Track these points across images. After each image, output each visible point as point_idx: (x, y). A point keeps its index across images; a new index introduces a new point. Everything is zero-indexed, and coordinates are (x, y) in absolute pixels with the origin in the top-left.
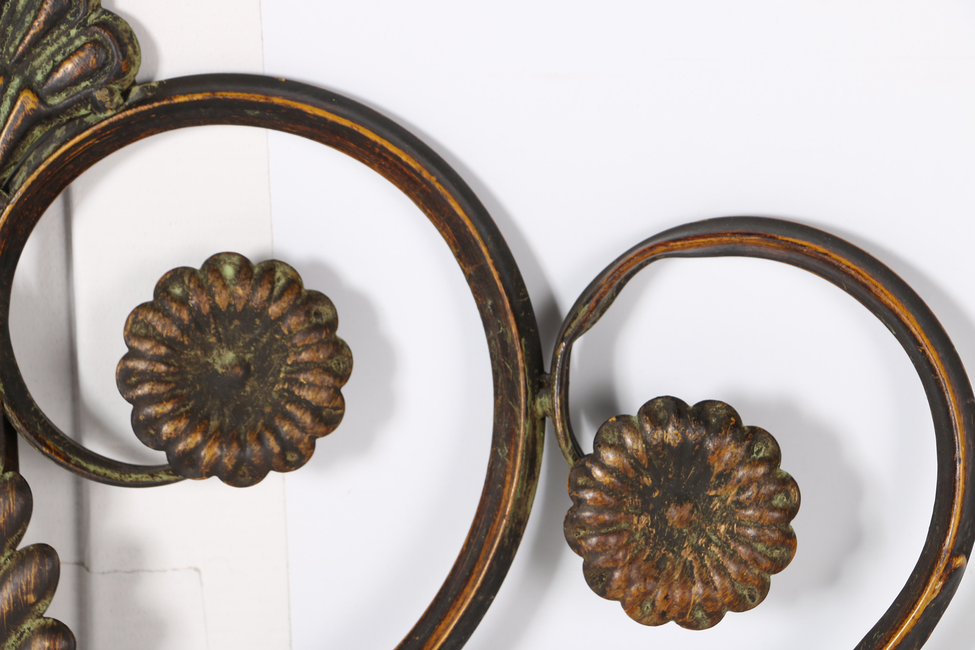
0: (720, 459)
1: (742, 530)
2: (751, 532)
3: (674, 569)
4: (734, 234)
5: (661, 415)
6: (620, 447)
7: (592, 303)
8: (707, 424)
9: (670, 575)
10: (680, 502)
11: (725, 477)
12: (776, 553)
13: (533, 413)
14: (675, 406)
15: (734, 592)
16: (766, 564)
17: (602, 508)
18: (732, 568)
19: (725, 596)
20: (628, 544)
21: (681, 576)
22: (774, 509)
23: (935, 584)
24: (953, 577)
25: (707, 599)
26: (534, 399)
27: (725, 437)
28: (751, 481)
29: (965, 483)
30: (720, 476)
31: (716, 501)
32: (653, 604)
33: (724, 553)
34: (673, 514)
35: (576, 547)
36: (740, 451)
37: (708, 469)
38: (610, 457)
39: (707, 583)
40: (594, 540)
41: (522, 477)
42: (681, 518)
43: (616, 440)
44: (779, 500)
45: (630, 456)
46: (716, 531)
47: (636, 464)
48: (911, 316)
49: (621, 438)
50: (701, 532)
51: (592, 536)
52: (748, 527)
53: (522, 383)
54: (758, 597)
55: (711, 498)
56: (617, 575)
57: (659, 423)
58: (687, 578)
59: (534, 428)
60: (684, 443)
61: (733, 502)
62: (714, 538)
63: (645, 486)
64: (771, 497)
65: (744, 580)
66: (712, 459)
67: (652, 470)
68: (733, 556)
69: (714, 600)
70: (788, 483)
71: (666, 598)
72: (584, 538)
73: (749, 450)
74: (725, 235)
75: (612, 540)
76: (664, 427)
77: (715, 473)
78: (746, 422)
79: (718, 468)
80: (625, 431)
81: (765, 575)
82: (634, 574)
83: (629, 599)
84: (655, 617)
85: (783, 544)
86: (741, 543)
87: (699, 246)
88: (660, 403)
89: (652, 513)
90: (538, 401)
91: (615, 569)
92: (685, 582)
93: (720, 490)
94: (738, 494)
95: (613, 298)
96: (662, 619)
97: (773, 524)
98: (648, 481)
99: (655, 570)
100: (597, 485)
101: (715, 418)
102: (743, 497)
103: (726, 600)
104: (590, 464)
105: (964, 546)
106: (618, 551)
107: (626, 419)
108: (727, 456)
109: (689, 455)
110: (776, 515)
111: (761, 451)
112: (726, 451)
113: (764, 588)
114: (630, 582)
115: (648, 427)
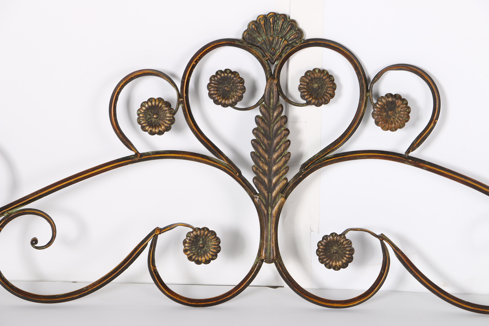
0: (398, 103)
1: (401, 115)
2: (402, 116)
3: (390, 122)
4: (401, 67)
5: (389, 96)
6: (382, 101)
7: (377, 77)
8: (396, 98)
9: (389, 123)
10: (391, 111)
11: (399, 106)
12: (407, 119)
13: (367, 96)
14: (391, 95)
15: (399, 125)
16: (405, 121)
17: (378, 111)
18: (399, 122)
19: (398, 126)
20: (382, 117)
21: (391, 123)
22: (406, 112)
23: (432, 124)
24: (435, 123)
25: (395, 127)
26: (367, 93)
27: (399, 100)
28: (403, 107)
29: (438, 108)
30: (398, 106)
31: (397, 110)
32: (386, 127)
33: (398, 119)
34: (390, 113)
35: (373, 117)
36: (401, 102)
37: (396, 105)
38: (380, 103)
39: (395, 124)
40: (376, 117)
41: (364, 106)
42: (391, 113)
43: (381, 100)
44: (407, 110)
45: (383, 103)
46: (397, 116)
47: (384, 104)
48: (430, 81)
49: (382, 100)
50: (394, 116)
51: (376, 116)
52: (402, 115)
53: (365, 91)
54: (403, 126)
55: (396, 110)
56: (380, 122)
57: (388, 97)
58: (392, 123)
59: (366, 98)
60: (392, 101)
61: (400, 111)
62: (396, 117)
63: (385, 108)
64: (406, 110)
65: (401, 123)
66: (397, 104)
67: (387, 105)
68: (399, 119)
69: (396, 127)
70: (409, 108)
71: (388, 126)
72: (375, 116)
73: (403, 102)
74: (400, 67)
75: (379, 117)
76: (389, 98)
77: (397, 106)
78: (402, 98)
79: (398, 105)
80: (382, 99)
81: (404, 123)
82: (383, 122)
83: (382, 126)
84: (386, 129)
85: (408, 118)
86: (401, 117)
87: (395, 68)
88: (388, 94)
89: (386, 112)
90: (367, 94)
91: (380, 121)
92: (391, 124)
93: (398, 109)
94: (401, 109)
95: (380, 77)
96: (387, 130)
97: (406, 115)
98: (386, 107)
99: (386, 122)
100: (377, 108)
101: (397, 97)
102: (402, 110)
103: (398, 127)
104: (376, 104)
105: (437, 118)
106: (380, 119)
107: (382, 97)
108: (399, 103)
109: (393, 103)
110: (407, 113)
111: (405, 102)
112: (399, 102)
113: (404, 125)
114: (382, 124)
115: (386, 98)
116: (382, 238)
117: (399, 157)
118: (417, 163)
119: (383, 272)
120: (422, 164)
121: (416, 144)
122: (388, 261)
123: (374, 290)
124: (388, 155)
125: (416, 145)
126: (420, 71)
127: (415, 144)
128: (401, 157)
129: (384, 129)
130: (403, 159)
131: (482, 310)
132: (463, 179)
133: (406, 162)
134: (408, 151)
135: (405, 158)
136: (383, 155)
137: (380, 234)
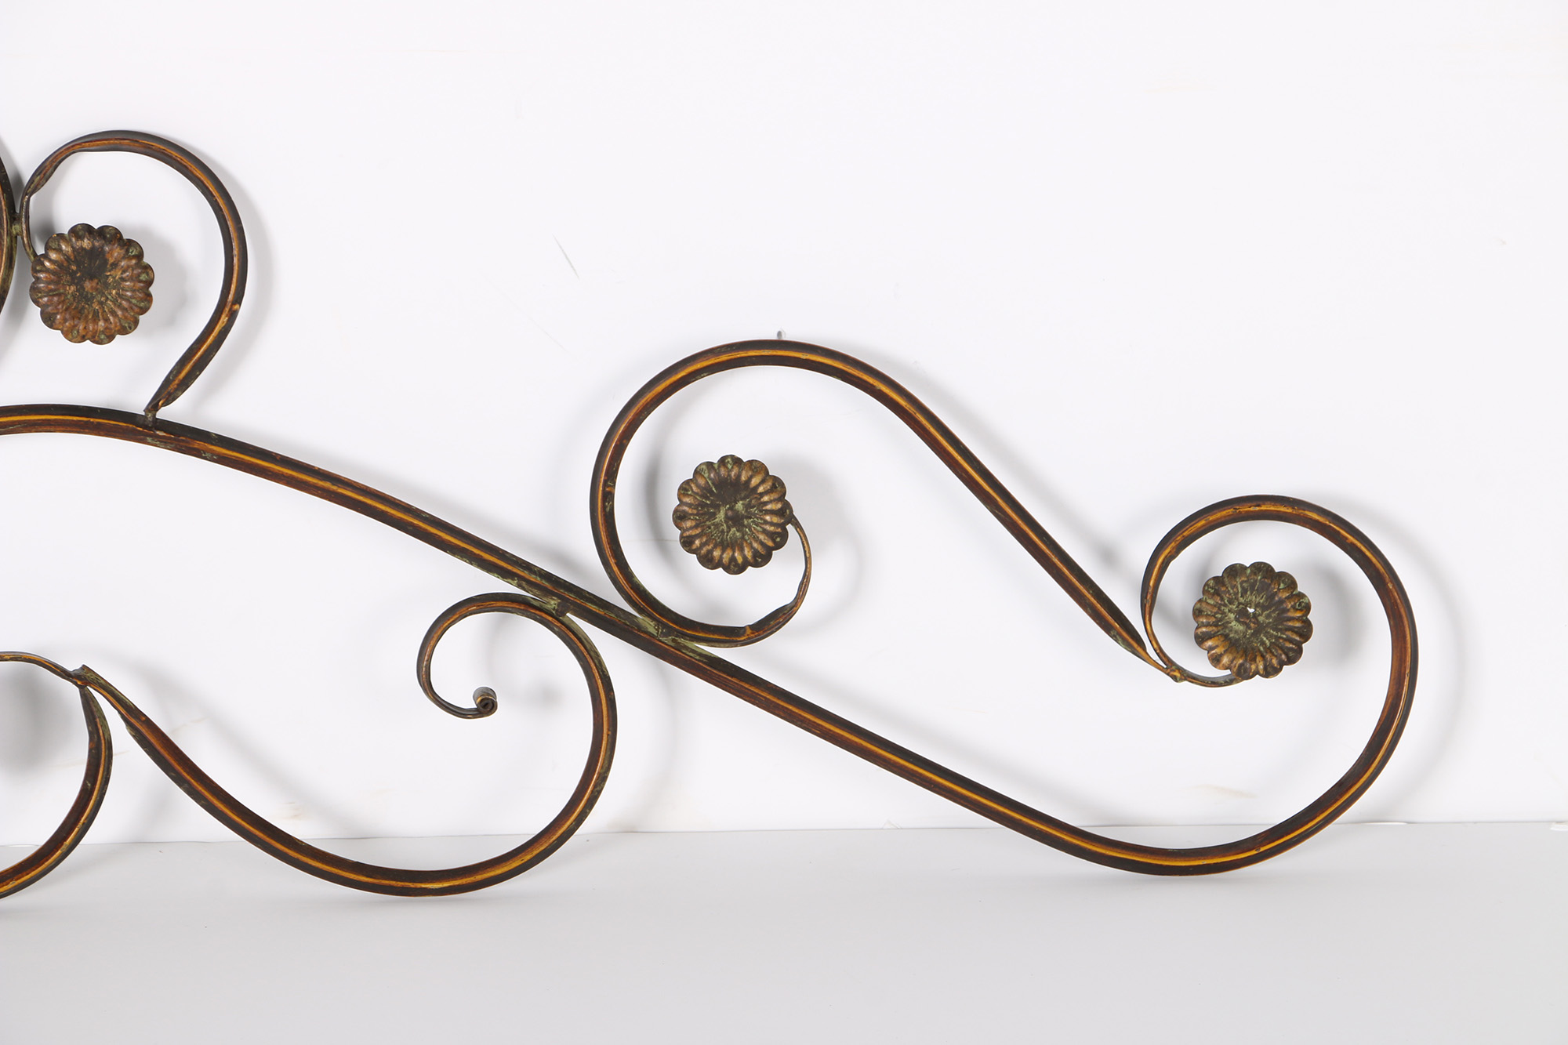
0: (112, 256)
1: (124, 293)
2: (129, 294)
3: (89, 313)
4: (116, 139)
5: (80, 233)
6: (59, 250)
7: (42, 175)
8: (105, 238)
9: (87, 316)
10: (91, 279)
11: (115, 265)
12: (142, 304)
13: (11, 233)
14: (88, 228)
15: (121, 324)
16: (136, 310)
17: (49, 282)
18: (119, 313)
19: (116, 326)
20: (64, 301)
21: (93, 317)
22: (141, 281)
23: (224, 319)
24: (233, 315)
25: (106, 328)
26: (11, 226)
27: (114, 244)
28: (128, 267)
29: (238, 267)
30: (112, 264)
31: (110, 277)
32: (78, 332)
33: (115, 304)
34: (88, 285)
35: (36, 302)
36: (123, 252)
37: (106, 261)
38: (53, 256)
39: (106, 320)
40: (46, 299)
41: (5, 267)
42: (92, 287)
43: (56, 246)
44: (143, 277)
45: (64, 255)
46: (110, 294)
47: (68, 259)
48: (209, 182)
49: (59, 245)
50: (103, 294)
51: (45, 296)
52: (127, 291)
53: (5, 217)
54: (133, 327)
55: (108, 276)
56: (58, 317)
57: (79, 238)
58: (96, 319)
59: (11, 241)
60: (93, 248)
61: (119, 278)
62: (109, 297)
63: (73, 270)
64: (139, 275)
65: (126, 318)
66: (108, 256)
67: (77, 262)
68: (120, 306)
69: (111, 329)
70: (147, 268)
71: (85, 328)
72: (41, 298)
73: (127, 251)
74: (111, 139)
75: (56, 299)
76: (82, 240)
77: (110, 263)
78: (125, 237)
79: (111, 260)
80: (61, 241)
81: (136, 316)
82: (67, 316)
83: (65, 329)
84: (79, 339)
85: (146, 300)
86: (124, 299)
87: (98, 145)
88: (80, 227)
89: (76, 285)
90: (13, 227)
91: (58, 313)
92: (95, 320)
93: (112, 272)
94: (122, 274)
95: (52, 173)
96: (83, 339)
97: (140, 290)
98: (74, 268)
99: (79, 314)
100: (47, 270)
101: (109, 235)
102: (124, 275)
103: (117, 329)
104: (42, 259)
105: (238, 299)
106: (59, 304)
107: (61, 236)
108: (116, 254)
109: (95, 254)
110: (142, 285)
111: (134, 252)
112: (115, 252)
113: (136, 323)
114: (65, 320)
115: (74, 240)
116: (84, 679)
117: (125, 425)
118: (183, 441)
119: (89, 785)
120: (197, 444)
121: (177, 382)
122: (103, 750)
123: (62, 844)
124: (92, 420)
125: (178, 385)
126: (175, 154)
127: (174, 380)
128: (131, 424)
129: (73, 336)
130: (139, 431)
131: (400, 884)
132: (327, 485)
133: (149, 440)
134: (154, 406)
135: (145, 427)
136: (75, 418)
137: (78, 666)
